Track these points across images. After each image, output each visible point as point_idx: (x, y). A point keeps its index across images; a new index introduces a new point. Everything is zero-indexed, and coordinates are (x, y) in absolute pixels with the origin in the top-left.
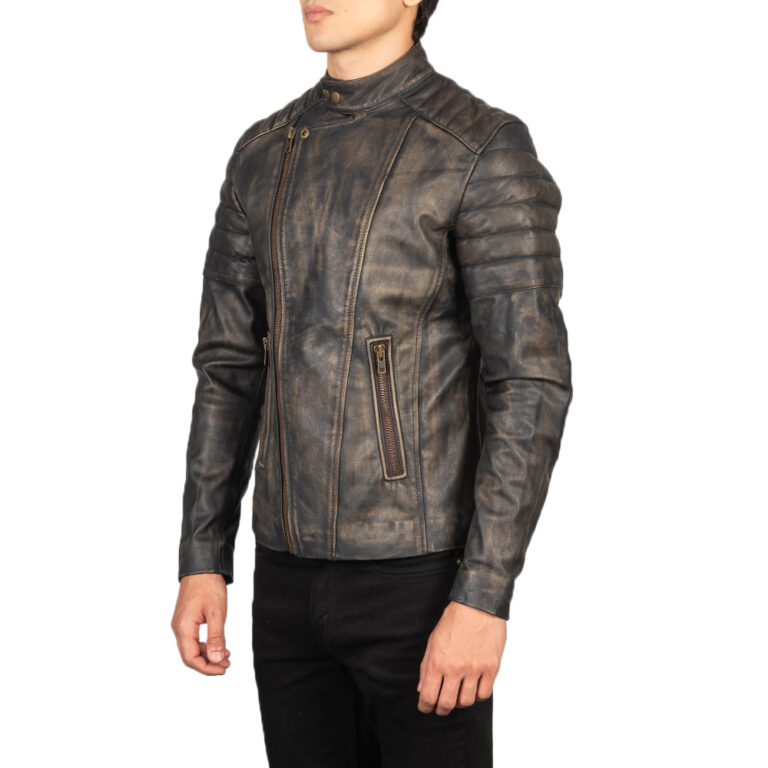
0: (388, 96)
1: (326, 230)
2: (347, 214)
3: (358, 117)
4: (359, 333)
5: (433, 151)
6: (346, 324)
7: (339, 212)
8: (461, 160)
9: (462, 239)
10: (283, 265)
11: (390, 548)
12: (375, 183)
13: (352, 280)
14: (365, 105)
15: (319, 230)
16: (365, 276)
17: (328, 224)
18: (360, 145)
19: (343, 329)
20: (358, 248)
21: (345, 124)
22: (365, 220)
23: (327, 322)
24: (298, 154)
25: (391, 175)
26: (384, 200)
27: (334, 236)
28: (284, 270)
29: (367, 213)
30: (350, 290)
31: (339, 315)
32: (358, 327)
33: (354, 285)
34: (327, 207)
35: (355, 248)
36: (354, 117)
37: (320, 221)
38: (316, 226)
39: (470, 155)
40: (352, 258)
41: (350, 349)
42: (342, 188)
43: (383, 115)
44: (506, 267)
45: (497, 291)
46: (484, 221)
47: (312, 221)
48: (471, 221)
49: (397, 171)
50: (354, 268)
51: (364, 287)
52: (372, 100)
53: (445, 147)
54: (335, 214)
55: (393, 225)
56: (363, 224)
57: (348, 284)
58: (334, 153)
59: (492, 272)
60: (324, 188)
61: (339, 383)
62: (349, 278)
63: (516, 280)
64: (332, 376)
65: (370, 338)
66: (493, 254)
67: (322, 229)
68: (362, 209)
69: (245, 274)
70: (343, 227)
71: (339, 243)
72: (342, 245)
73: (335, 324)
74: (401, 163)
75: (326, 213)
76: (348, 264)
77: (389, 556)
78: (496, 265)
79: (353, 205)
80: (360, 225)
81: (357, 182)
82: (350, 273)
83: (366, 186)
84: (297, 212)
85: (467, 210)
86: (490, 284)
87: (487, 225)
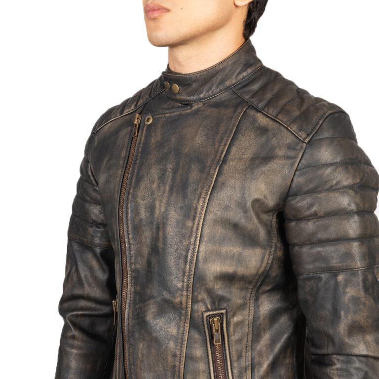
0: (221, 87)
1: (166, 210)
2: (185, 196)
3: (195, 107)
4: (196, 307)
5: (263, 139)
6: (184, 299)
7: (177, 194)
8: (290, 147)
9: (291, 220)
10: (129, 239)
12: (210, 169)
13: (189, 258)
14: (201, 96)
15: (160, 210)
16: (201, 255)
17: (168, 205)
18: (197, 131)
19: (181, 303)
20: (195, 228)
21: (184, 113)
22: (201, 202)
23: (166, 295)
24: (143, 138)
25: (225, 161)
26: (219, 184)
27: (173, 216)
28: (129, 244)
29: (204, 194)
30: (188, 267)
31: (177, 289)
32: (195, 301)
33: (191, 263)
34: (167, 188)
35: (192, 228)
36: (191, 106)
37: (161, 201)
38: (157, 206)
39: (297, 144)
40: (190, 237)
41: (188, 321)
42: (180, 171)
43: (217, 105)
44: (332, 248)
45: (323, 270)
46: (312, 205)
47: (154, 201)
48: (300, 204)
49: (230, 157)
50: (192, 247)
51: (200, 265)
52: (208, 91)
53: (274, 135)
54: (174, 195)
55: (227, 208)
56: (200, 206)
57: (186, 262)
58: (174, 139)
59: (319, 253)
60: (165, 170)
61: (178, 352)
62: (186, 257)
63: (342, 262)
64: (172, 345)
65: (206, 311)
66: (321, 235)
67: (163, 210)
68: (198, 192)
69: (100, 238)
70: (181, 208)
71: (178, 222)
72: (181, 225)
73: (175, 298)
74: (234, 150)
75: (167, 194)
76: (186, 243)
78: (324, 246)
79: (190, 189)
80: (196, 208)
81: (195, 167)
82: (187, 251)
83: (202, 171)
84: (141, 192)
85: (296, 195)
86: (318, 264)
87: (314, 209)
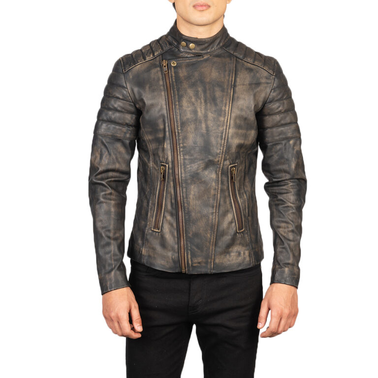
0: (219, 46)
1: (206, 113)
2: (216, 105)
3: (205, 57)
4: (225, 163)
5: (252, 74)
6: (220, 158)
7: (211, 104)
8: (267, 78)
9: (266, 115)
11: (240, 264)
12: (228, 89)
13: (224, 137)
14: (209, 51)
15: (201, 112)
16: (230, 135)
17: (206, 109)
18: (211, 70)
19: (218, 161)
20: (226, 121)
21: (199, 60)
22: (227, 108)
23: (211, 158)
24: (173, 74)
25: (235, 86)
26: (236, 98)
27: (211, 115)
29: (228, 104)
30: (223, 142)
31: (217, 154)
32: (225, 160)
33: (225, 139)
34: (203, 101)
35: (224, 121)
36: (203, 57)
37: (201, 108)
38: (199, 110)
39: (270, 76)
40: (223, 126)
41: (220, 171)
42: (208, 92)
43: (218, 56)
44: (288, 128)
45: (284, 139)
46: (279, 107)
47: (195, 107)
48: (273, 107)
49: (237, 84)
50: (224, 131)
51: (230, 140)
52: (212, 48)
53: (257, 72)
54: (209, 104)
55: (242, 110)
56: (227, 110)
57: (222, 139)
58: (196, 74)
59: (282, 131)
60: (198, 91)
61: (217, 187)
62: (222, 136)
63: (293, 134)
64: (214, 184)
65: (230, 165)
66: (283, 122)
67: (203, 112)
68: (224, 102)
70: (215, 111)
71: (214, 118)
72: (216, 120)
73: (215, 159)
74: (238, 80)
75: (203, 104)
76: (221, 129)
77: (240, 268)
78: (284, 127)
79: (218, 101)
80: (225, 110)
81: (217, 89)
82: (222, 133)
83: (223, 91)
84: (185, 103)
85: (271, 102)
86: (281, 136)
87: (280, 109)
